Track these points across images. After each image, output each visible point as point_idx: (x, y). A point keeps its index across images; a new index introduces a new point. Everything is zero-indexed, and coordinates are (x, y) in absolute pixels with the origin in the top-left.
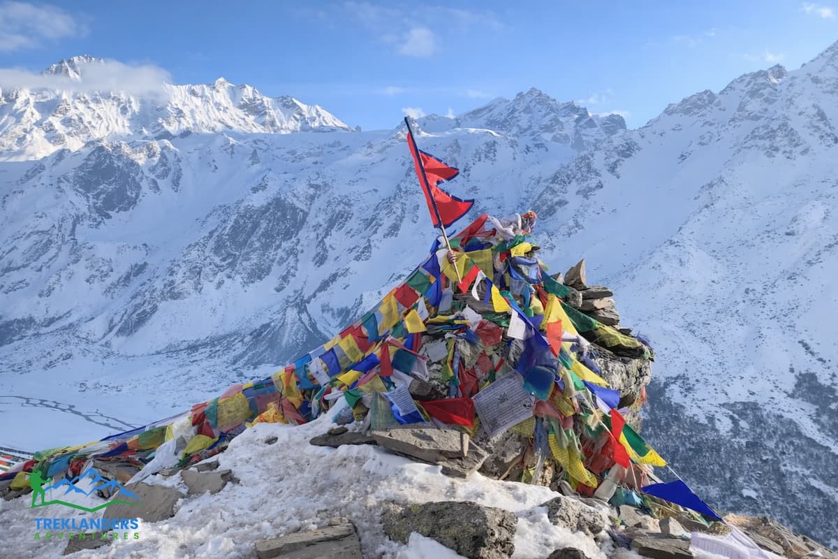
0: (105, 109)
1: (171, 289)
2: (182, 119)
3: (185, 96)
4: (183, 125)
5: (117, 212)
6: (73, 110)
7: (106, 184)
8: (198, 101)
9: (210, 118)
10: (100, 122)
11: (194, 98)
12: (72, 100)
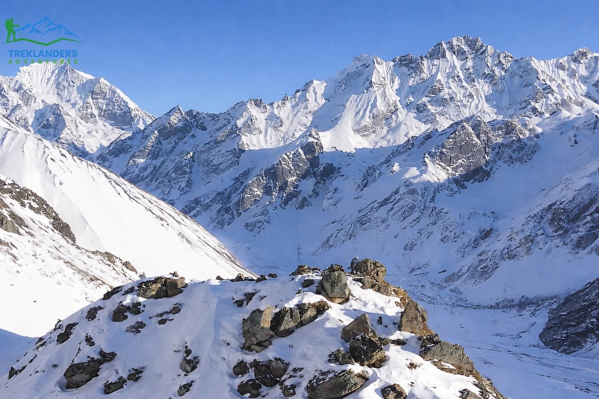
0: (478, 87)
1: (508, 251)
2: (550, 95)
3: (553, 71)
4: (551, 101)
5: (472, 183)
6: (446, 90)
7: (465, 158)
8: (563, 74)
9: (576, 93)
10: (470, 100)
11: (561, 72)
12: (446, 80)
